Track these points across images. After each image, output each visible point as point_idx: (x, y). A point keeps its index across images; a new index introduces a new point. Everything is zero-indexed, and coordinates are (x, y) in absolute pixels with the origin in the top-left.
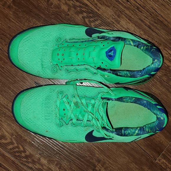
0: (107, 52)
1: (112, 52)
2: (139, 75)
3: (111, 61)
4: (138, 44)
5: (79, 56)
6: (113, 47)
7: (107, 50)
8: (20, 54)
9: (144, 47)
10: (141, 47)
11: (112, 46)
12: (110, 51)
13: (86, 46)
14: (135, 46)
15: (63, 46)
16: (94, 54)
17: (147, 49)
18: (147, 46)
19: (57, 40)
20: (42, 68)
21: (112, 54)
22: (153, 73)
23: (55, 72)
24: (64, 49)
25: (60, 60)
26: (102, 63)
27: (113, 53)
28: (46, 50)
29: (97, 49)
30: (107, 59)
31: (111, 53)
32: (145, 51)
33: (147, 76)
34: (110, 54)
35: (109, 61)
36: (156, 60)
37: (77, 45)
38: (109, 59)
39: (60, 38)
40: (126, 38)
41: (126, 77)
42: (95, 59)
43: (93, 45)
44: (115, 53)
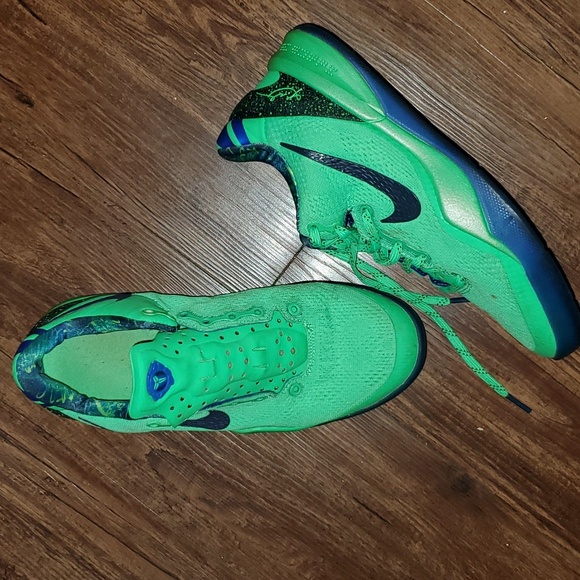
0: (172, 382)
1: (156, 386)
2: (69, 328)
3: (156, 362)
4: (84, 406)
5: (241, 357)
6: (156, 399)
7: (172, 389)
8: (390, 336)
9: (67, 400)
10: (75, 399)
11: (160, 401)
12: (163, 388)
13: (226, 388)
14: (92, 399)
15: (283, 376)
16: (203, 371)
17: (59, 395)
18: (59, 404)
19: (300, 388)
20: (327, 309)
21: (156, 379)
22: (33, 337)
23: (292, 303)
24: (281, 368)
25: (285, 337)
26: (177, 352)
27: (153, 383)
28: (323, 356)
29: (198, 384)
30: (167, 364)
31: (158, 381)
32: (63, 391)
33: (47, 328)
34: (162, 380)
35: (161, 360)
36: (29, 371)
37: (249, 386)
38: (162, 366)
39: (292, 395)
40: (116, 417)
41: (100, 317)
42: (199, 358)
43: (209, 393)
44: (150, 384)
